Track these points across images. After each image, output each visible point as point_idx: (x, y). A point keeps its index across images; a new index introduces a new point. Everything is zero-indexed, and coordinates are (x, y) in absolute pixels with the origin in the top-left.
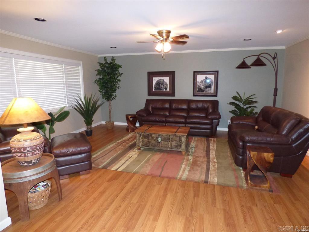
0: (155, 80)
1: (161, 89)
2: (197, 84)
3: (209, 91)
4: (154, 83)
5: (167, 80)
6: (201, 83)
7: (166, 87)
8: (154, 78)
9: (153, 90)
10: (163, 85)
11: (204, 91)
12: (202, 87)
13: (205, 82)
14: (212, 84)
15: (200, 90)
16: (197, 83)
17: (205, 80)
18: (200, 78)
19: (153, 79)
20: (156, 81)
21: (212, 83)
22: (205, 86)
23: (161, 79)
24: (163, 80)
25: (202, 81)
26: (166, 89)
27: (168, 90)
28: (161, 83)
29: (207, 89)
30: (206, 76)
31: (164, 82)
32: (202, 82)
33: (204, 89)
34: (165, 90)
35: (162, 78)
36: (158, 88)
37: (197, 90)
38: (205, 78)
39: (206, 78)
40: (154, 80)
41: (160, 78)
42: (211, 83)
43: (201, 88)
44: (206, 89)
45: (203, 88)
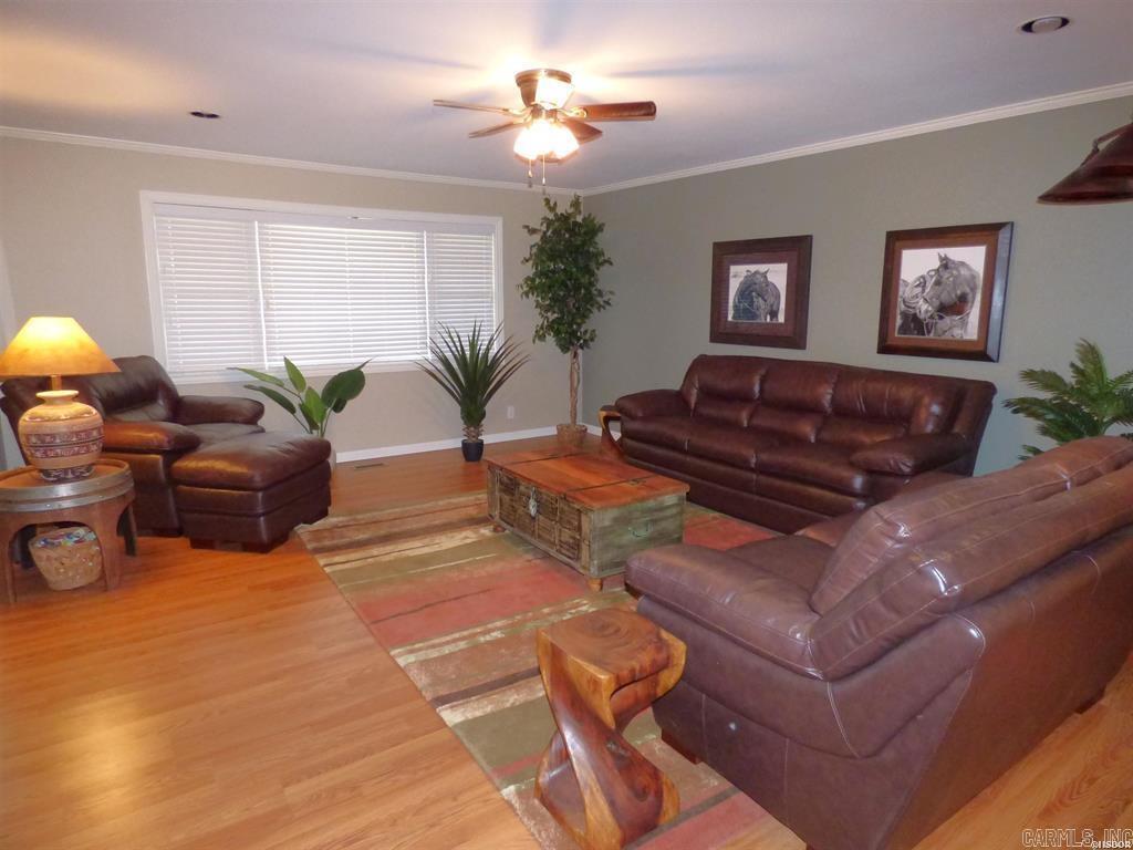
0: (738, 274)
1: (754, 316)
2: (900, 293)
3: (958, 333)
4: (734, 286)
5: (778, 274)
6: (920, 289)
7: (775, 308)
8: (734, 269)
9: (730, 319)
10: (763, 298)
11: (929, 332)
12: (924, 308)
13: (938, 283)
14: (970, 296)
15: (914, 323)
16: (901, 289)
17: (938, 270)
18: (917, 263)
19: (728, 273)
20: (742, 279)
21: (973, 289)
22: (937, 303)
23: (756, 272)
24: (764, 275)
25: (923, 277)
26: (774, 314)
27: (781, 319)
28: (755, 290)
29: (948, 320)
30: (944, 251)
31: (768, 284)
32: (922, 282)
33: (932, 317)
34: (768, 317)
35: (762, 268)
36: (745, 310)
37: (899, 321)
38: (936, 264)
39: (946, 264)
40: (735, 276)
41: (753, 268)
42: (968, 290)
43: (915, 315)
44: (941, 318)
45: (927, 311)
